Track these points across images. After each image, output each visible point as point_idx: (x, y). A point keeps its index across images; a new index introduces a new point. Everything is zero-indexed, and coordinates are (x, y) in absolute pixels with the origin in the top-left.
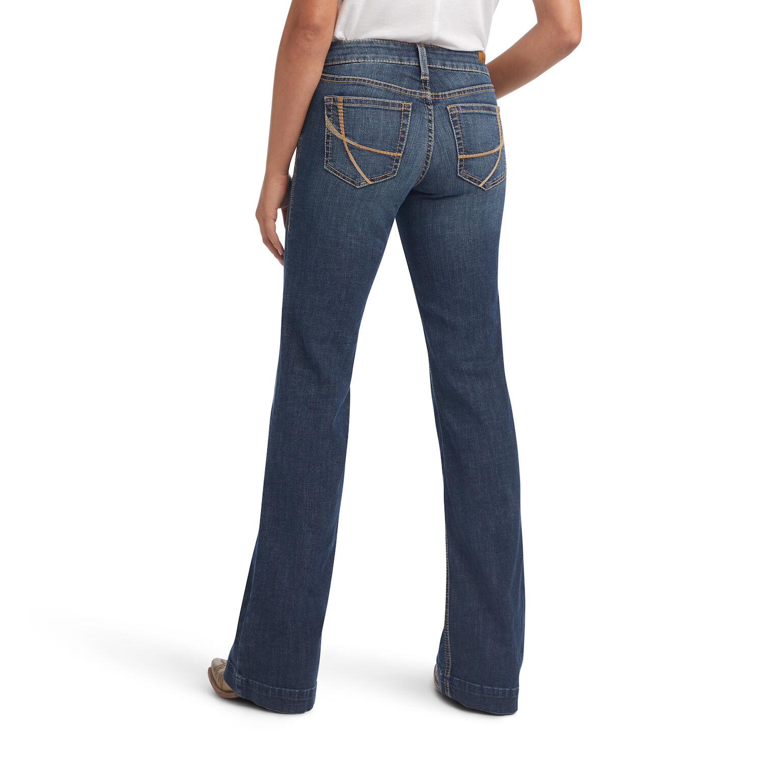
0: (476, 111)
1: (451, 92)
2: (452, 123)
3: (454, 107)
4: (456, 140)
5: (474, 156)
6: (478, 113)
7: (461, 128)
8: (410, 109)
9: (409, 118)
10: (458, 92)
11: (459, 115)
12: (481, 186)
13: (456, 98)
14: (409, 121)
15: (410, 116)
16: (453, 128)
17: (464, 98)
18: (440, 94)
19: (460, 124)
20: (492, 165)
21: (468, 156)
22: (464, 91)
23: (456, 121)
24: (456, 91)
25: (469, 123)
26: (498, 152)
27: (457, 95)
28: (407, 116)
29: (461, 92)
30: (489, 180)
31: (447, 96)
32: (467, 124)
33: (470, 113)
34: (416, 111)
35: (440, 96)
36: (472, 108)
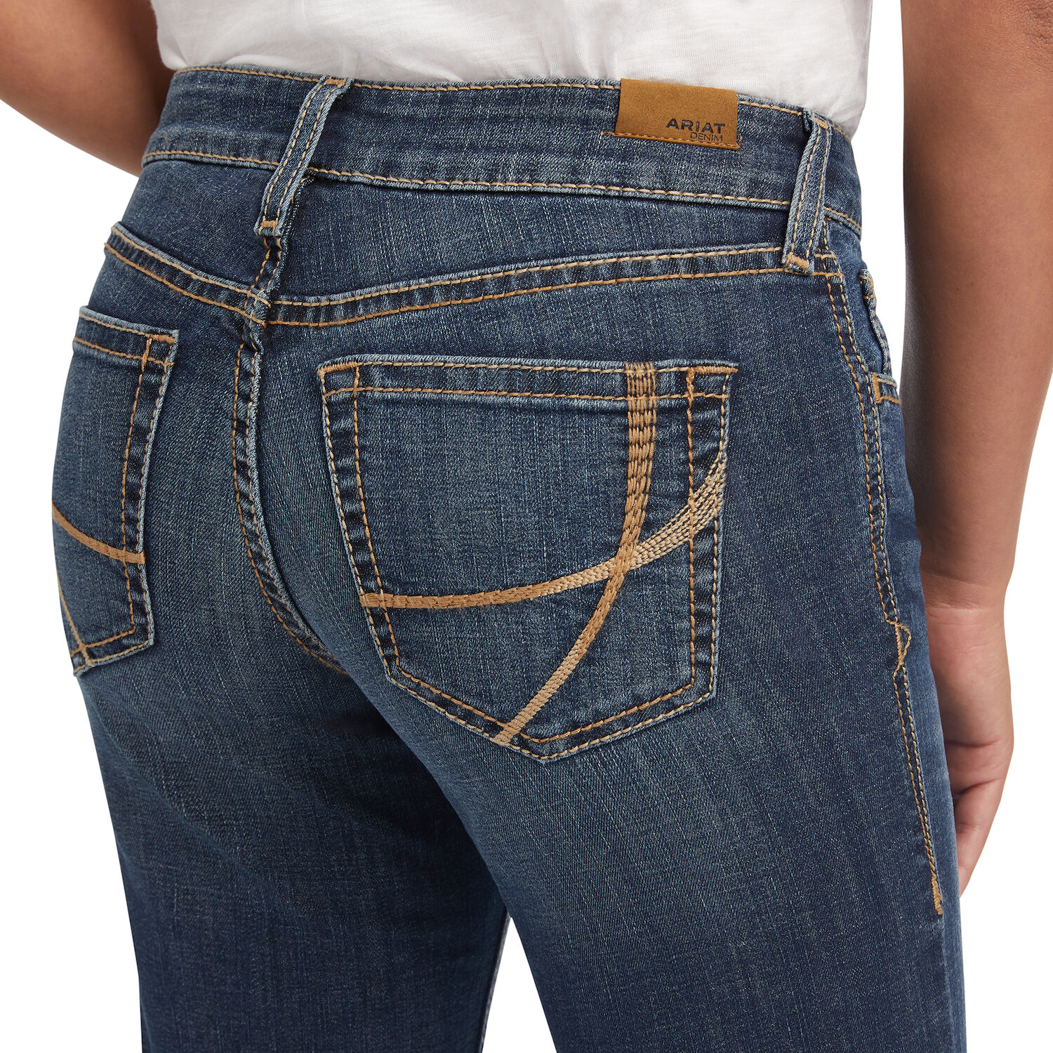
0: (458, 395)
1: (359, 295)
2: (329, 443)
3: (351, 371)
4: (343, 525)
5: (430, 602)
6: (465, 404)
7: (366, 468)
8: (168, 363)
9: (159, 403)
10: (396, 298)
11: (366, 405)
12: (502, 739)
13: (379, 322)
14: (156, 413)
15: (162, 390)
16: (332, 466)
17: (417, 324)
18: (311, 301)
19: (363, 448)
20: (542, 653)
21: (400, 602)
22: (427, 294)
23: (347, 434)
24: (386, 289)
25: (408, 447)
26: (601, 587)
27: (387, 309)
28: (151, 391)
29: (410, 294)
30: (538, 719)
31: (339, 313)
32: (396, 452)
33: (422, 403)
34: (192, 372)
35: (310, 314)
36: (440, 377)
